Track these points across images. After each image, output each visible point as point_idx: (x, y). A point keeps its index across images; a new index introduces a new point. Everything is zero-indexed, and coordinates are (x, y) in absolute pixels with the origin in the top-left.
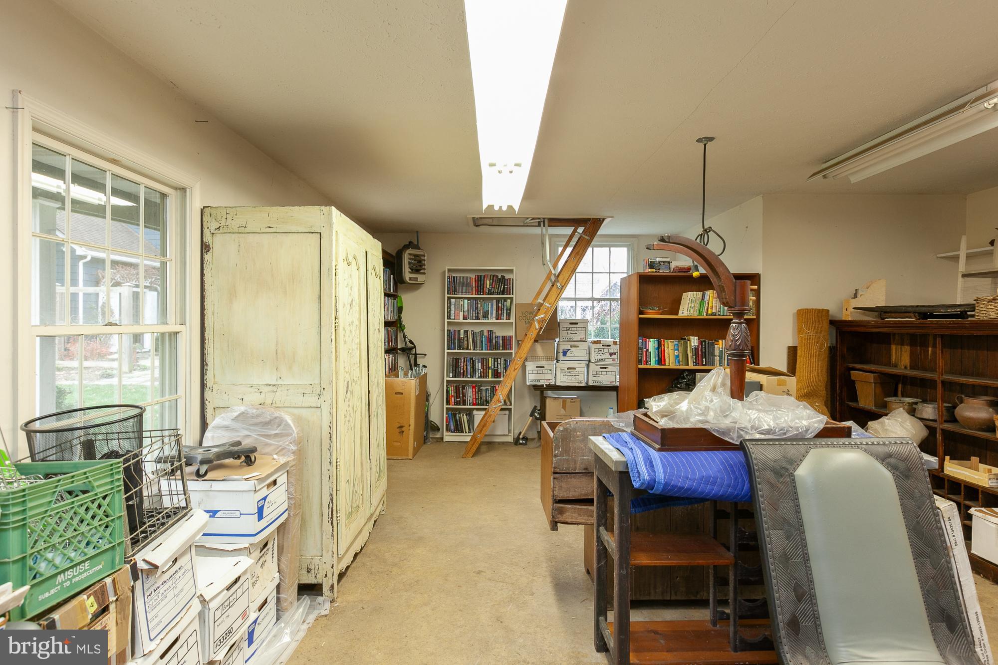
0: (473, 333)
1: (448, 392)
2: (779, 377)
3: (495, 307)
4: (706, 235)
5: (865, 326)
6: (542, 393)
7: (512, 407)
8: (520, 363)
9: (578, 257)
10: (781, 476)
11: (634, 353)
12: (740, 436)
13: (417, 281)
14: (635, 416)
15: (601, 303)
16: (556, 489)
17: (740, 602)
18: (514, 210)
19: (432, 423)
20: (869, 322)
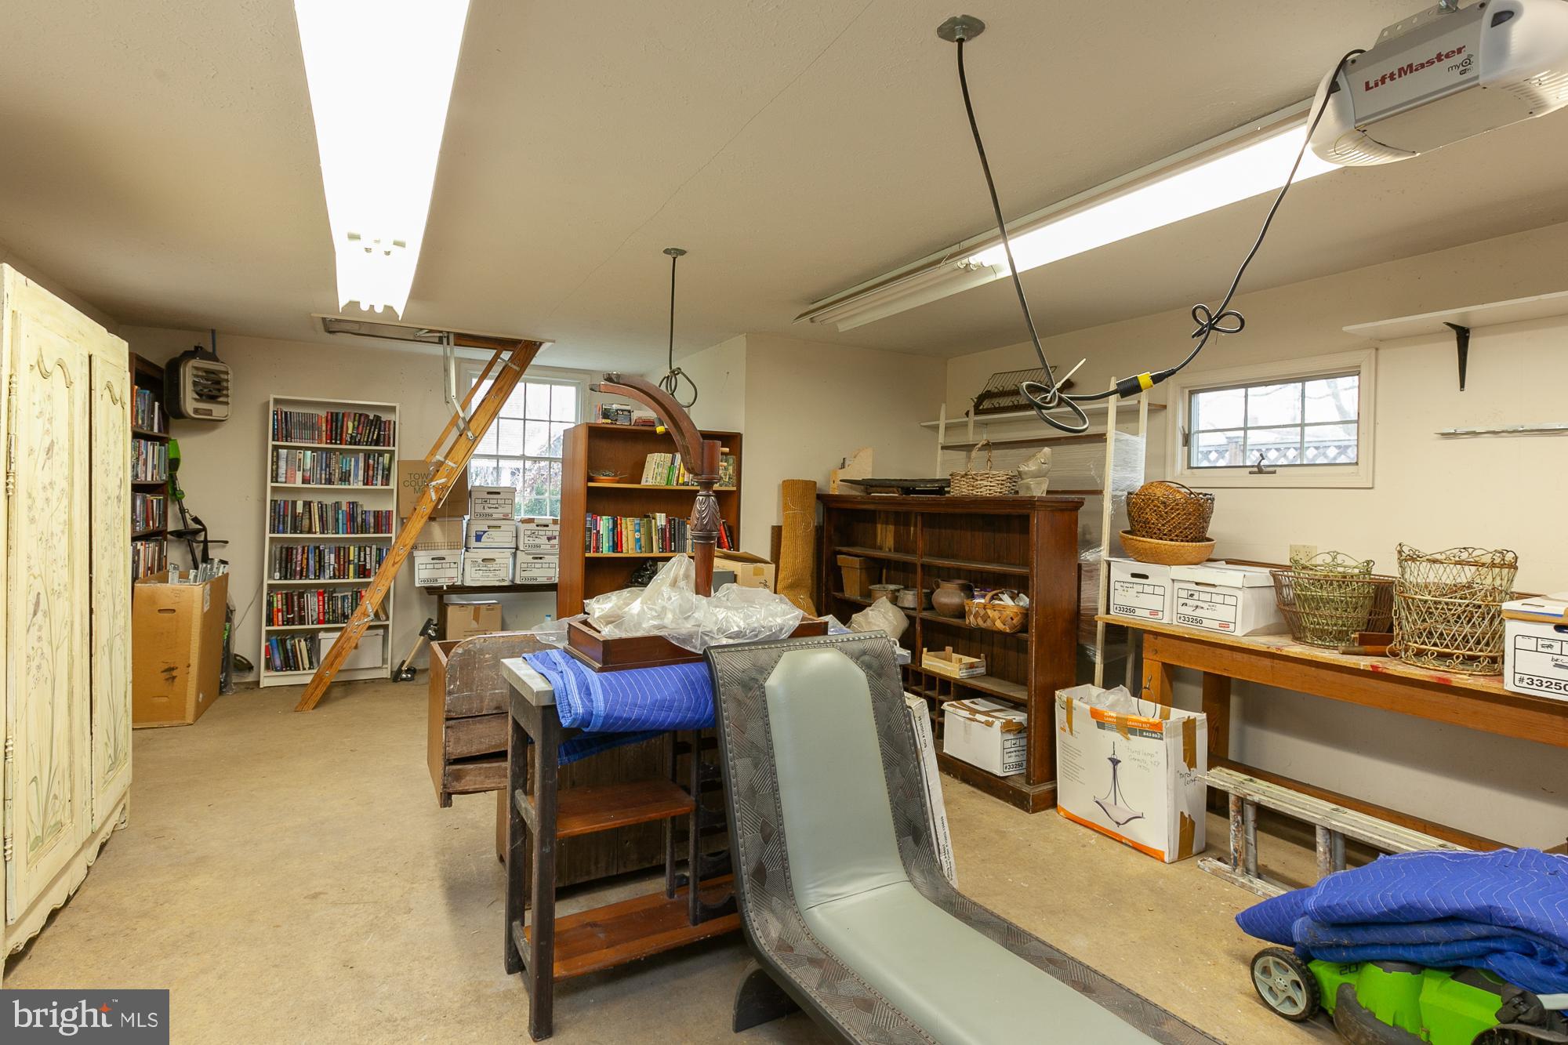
0: (322, 507)
1: (270, 604)
2: (755, 565)
3: (363, 464)
4: (673, 378)
5: (852, 502)
6: (441, 598)
7: (390, 623)
8: (403, 553)
9: (502, 395)
10: (750, 689)
11: (580, 535)
12: (704, 643)
13: (211, 415)
14: (570, 625)
15: (538, 465)
16: (450, 743)
17: (701, 858)
18: (396, 314)
19: (238, 658)
20: (855, 497)
